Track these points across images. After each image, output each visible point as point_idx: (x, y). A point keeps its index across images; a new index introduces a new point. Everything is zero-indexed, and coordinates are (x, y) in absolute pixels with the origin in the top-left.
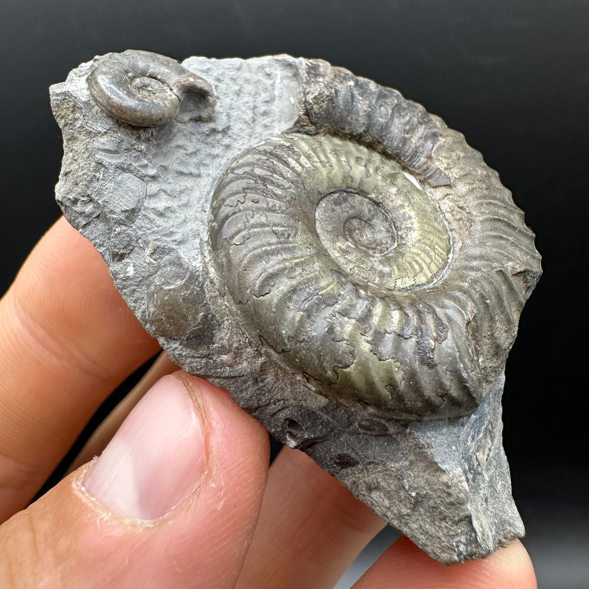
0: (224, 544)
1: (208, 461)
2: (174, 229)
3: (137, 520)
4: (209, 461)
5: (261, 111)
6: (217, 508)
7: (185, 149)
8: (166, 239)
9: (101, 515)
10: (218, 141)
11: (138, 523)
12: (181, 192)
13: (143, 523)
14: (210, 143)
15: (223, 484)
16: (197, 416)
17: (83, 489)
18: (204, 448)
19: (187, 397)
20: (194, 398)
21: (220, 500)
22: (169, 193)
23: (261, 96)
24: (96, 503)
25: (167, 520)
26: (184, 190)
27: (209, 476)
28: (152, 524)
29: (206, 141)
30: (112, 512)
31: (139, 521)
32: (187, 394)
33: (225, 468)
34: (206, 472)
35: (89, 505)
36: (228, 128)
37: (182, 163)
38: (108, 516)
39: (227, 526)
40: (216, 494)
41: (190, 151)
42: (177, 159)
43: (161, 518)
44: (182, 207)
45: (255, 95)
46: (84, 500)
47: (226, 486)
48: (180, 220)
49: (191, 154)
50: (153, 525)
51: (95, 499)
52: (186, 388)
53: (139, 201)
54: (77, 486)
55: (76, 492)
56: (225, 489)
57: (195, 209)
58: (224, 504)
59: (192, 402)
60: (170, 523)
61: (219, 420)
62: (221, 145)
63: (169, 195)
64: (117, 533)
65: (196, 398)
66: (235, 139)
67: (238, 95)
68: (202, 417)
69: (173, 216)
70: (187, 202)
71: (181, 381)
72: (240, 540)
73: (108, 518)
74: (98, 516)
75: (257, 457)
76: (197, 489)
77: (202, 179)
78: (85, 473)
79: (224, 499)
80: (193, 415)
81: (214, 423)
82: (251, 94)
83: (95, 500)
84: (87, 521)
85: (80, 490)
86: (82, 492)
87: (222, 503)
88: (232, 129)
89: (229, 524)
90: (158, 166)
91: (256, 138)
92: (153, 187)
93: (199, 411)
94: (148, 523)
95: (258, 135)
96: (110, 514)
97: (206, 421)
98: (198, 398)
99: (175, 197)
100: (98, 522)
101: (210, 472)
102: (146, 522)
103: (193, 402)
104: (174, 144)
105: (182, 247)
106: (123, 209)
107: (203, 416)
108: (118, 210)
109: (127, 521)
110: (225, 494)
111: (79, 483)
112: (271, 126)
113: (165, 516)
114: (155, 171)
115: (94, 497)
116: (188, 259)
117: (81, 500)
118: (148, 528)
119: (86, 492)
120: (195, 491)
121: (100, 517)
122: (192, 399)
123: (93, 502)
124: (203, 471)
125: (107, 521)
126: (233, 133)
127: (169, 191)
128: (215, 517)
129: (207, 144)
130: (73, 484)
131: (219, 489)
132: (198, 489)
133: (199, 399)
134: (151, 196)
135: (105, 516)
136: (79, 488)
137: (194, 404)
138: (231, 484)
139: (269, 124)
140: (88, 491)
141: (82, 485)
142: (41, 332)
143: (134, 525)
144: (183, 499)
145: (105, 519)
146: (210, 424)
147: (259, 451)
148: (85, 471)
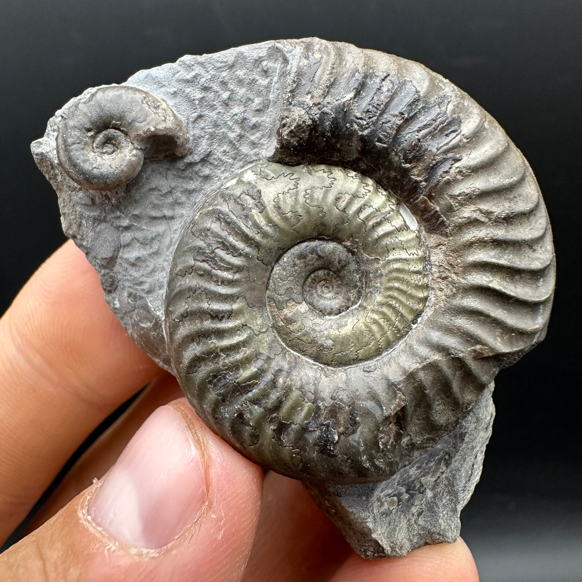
0: (224, 570)
1: (208, 492)
2: (144, 279)
3: (142, 549)
4: (210, 493)
5: (251, 124)
6: (217, 538)
7: (160, 190)
8: (137, 287)
9: (109, 545)
10: (196, 173)
11: (144, 553)
12: (153, 239)
13: (148, 552)
14: (187, 177)
15: (223, 515)
16: (197, 449)
17: (89, 518)
18: (204, 480)
19: (186, 431)
20: (193, 431)
21: (220, 530)
22: (141, 241)
23: (253, 102)
24: (103, 532)
25: (171, 550)
26: (155, 236)
27: (210, 506)
28: (156, 554)
29: (183, 176)
30: (118, 542)
31: (145, 551)
32: (186, 427)
33: (224, 499)
34: (207, 503)
35: (97, 535)
36: (209, 155)
37: (155, 207)
38: (115, 546)
39: (227, 553)
40: (217, 523)
41: (164, 192)
42: (150, 204)
43: (165, 547)
44: (153, 255)
45: (246, 102)
46: (91, 529)
47: (225, 517)
48: (149, 269)
49: (166, 194)
50: (158, 555)
51: (101, 528)
52: (185, 420)
53: (114, 251)
54: (84, 515)
55: (82, 521)
56: (224, 519)
57: (164, 257)
58: (224, 533)
59: (191, 434)
60: (174, 552)
61: (218, 454)
62: (200, 176)
63: (141, 243)
64: (124, 562)
65: (195, 431)
66: (216, 166)
67: (227, 105)
68: (201, 449)
69: (144, 265)
70: (157, 250)
71: (180, 413)
72: (238, 565)
73: (115, 548)
74: (106, 546)
75: (254, 486)
76: (198, 519)
77: (175, 220)
78: (88, 500)
79: (224, 529)
80: (193, 448)
81: (213, 455)
82: (241, 101)
83: (102, 530)
84: (96, 551)
85: (87, 520)
86: (89, 522)
87: (222, 532)
88: (213, 154)
89: (228, 552)
90: (130, 215)
91: (241, 160)
92: (127, 236)
93: (199, 444)
94: (153, 553)
95: (243, 156)
96: (117, 544)
97: (205, 454)
98: (198, 431)
99: (147, 244)
100: (106, 552)
101: (211, 504)
102: (152, 551)
103: (193, 435)
104: (147, 187)
105: (150, 296)
106: (103, 257)
107: (203, 449)
108: (99, 257)
109: (133, 551)
110: (225, 525)
111: (85, 512)
112: (259, 143)
113: (170, 545)
114: (128, 221)
115: (101, 527)
116: (154, 308)
117: (88, 530)
118: (153, 558)
119: (92, 522)
120: (197, 521)
121: (108, 548)
122: (192, 432)
123: (100, 532)
124: (204, 502)
125: (114, 551)
126: (214, 159)
127: (141, 240)
128: (216, 545)
129: (184, 178)
130: (78, 513)
131: (219, 519)
132: (200, 519)
133: (199, 433)
134: (125, 246)
135: (112, 546)
136: (85, 517)
137: (193, 437)
138: (231, 514)
139: (257, 141)
140: (93, 520)
141: (88, 515)
142: (37, 359)
143: (140, 555)
144: (186, 528)
145: (112, 549)
146: (209, 457)
147: (255, 481)
148: (88, 497)
